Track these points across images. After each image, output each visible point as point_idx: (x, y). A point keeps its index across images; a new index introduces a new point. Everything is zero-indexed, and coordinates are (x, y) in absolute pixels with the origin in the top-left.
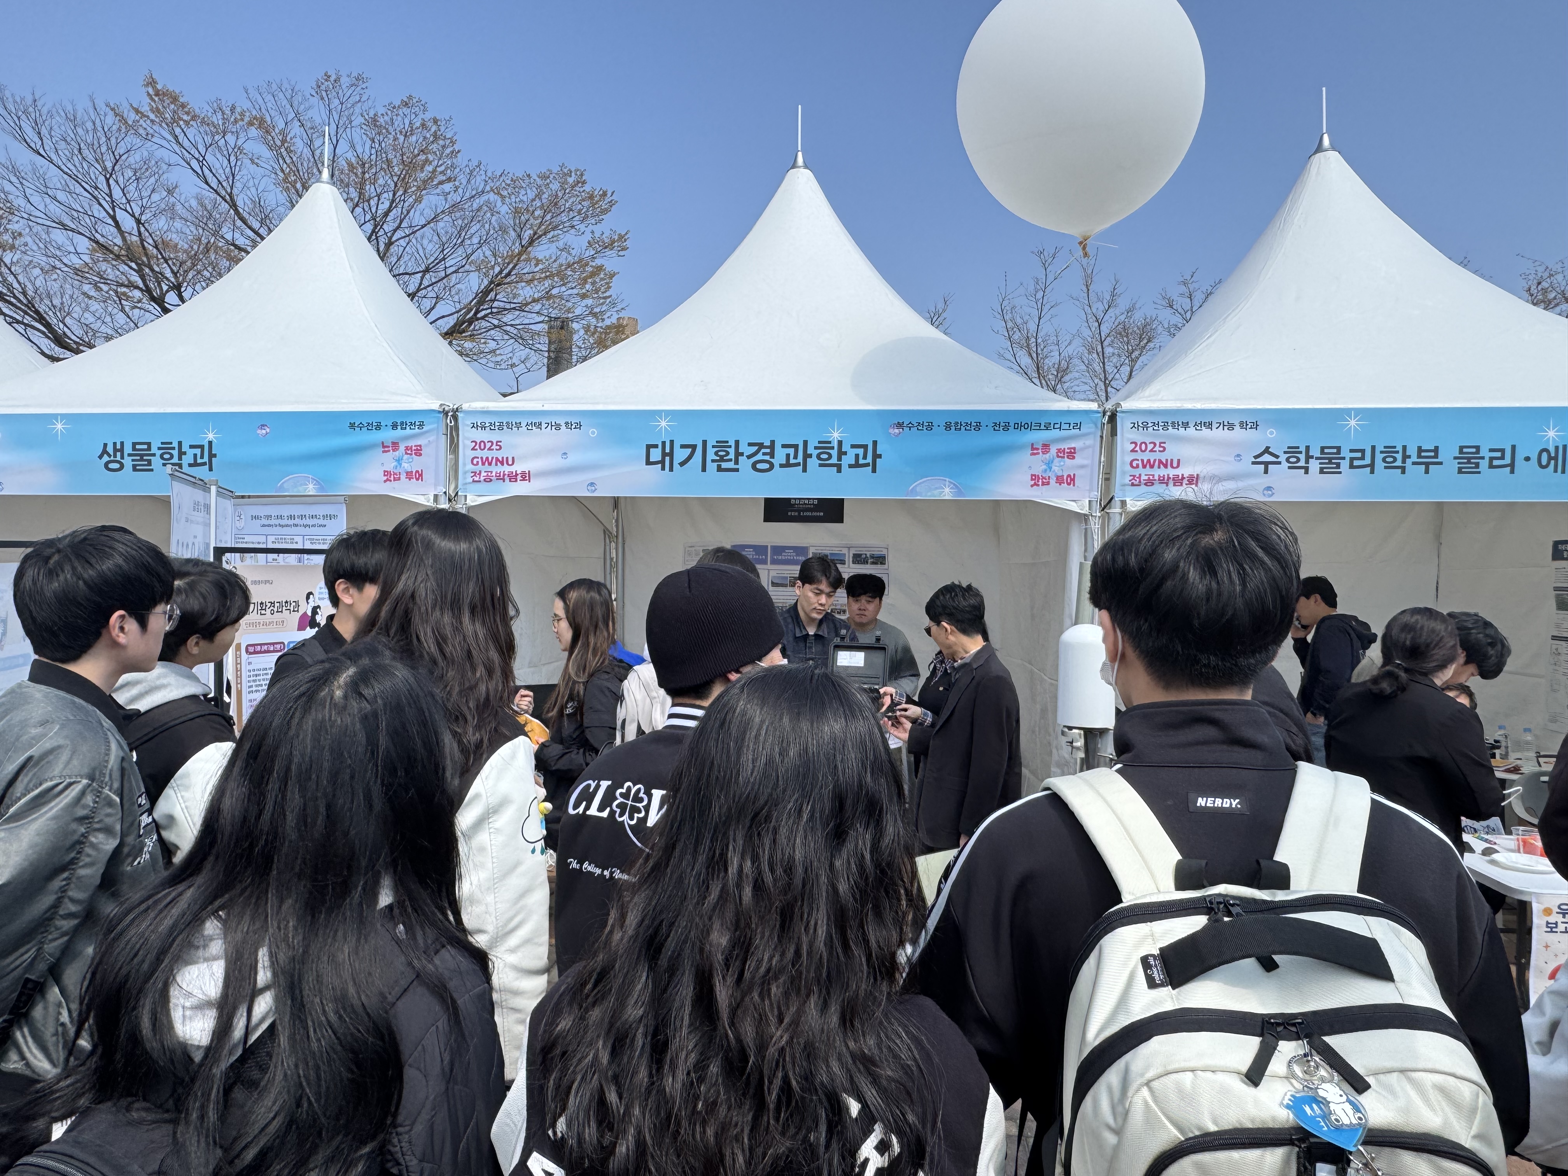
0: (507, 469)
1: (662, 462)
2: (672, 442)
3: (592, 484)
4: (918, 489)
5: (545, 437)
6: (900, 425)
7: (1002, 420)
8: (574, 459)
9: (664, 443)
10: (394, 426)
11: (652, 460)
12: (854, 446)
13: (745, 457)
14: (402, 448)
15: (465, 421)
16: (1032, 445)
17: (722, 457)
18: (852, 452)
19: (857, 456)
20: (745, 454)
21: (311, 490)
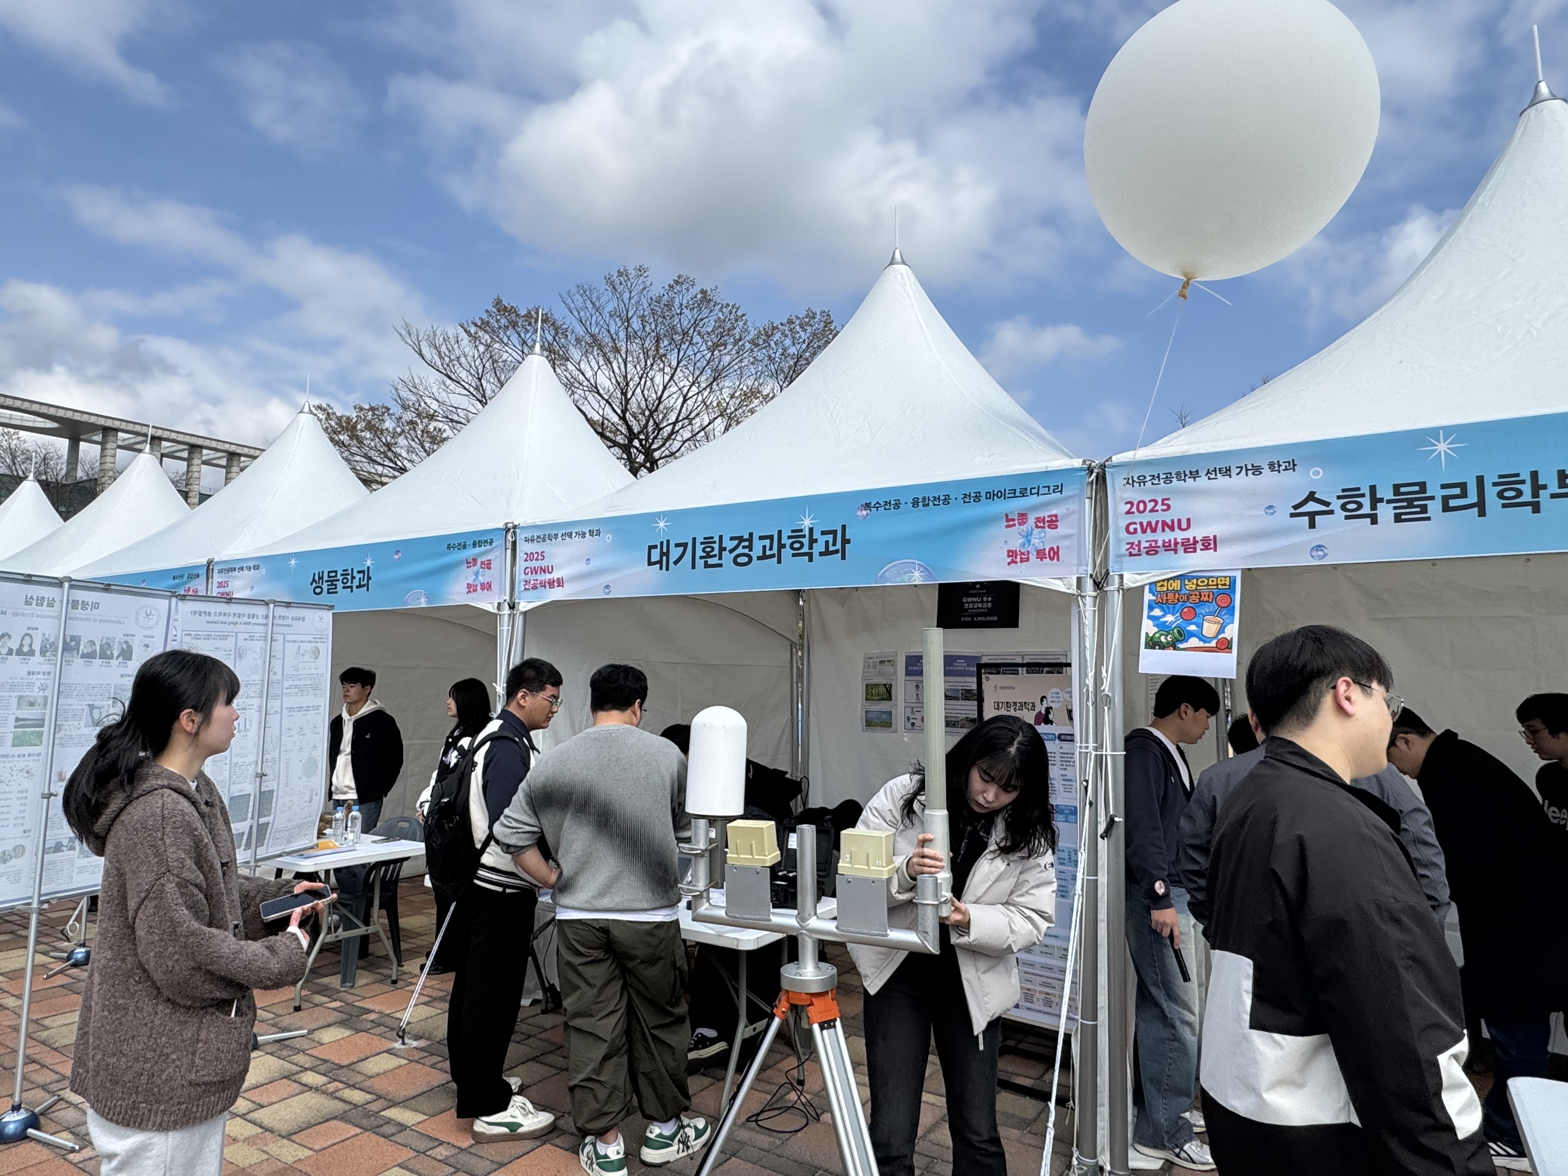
0: (548, 576)
1: (660, 562)
3: (607, 587)
4: (887, 574)
5: (576, 546)
6: (867, 506)
7: (972, 491)
8: (594, 564)
10: (474, 545)
11: (653, 560)
12: (824, 533)
13: (727, 552)
14: (479, 563)
15: (521, 536)
16: (1007, 515)
17: (708, 553)
18: (821, 540)
19: (827, 542)
20: (728, 549)
21: (423, 603)
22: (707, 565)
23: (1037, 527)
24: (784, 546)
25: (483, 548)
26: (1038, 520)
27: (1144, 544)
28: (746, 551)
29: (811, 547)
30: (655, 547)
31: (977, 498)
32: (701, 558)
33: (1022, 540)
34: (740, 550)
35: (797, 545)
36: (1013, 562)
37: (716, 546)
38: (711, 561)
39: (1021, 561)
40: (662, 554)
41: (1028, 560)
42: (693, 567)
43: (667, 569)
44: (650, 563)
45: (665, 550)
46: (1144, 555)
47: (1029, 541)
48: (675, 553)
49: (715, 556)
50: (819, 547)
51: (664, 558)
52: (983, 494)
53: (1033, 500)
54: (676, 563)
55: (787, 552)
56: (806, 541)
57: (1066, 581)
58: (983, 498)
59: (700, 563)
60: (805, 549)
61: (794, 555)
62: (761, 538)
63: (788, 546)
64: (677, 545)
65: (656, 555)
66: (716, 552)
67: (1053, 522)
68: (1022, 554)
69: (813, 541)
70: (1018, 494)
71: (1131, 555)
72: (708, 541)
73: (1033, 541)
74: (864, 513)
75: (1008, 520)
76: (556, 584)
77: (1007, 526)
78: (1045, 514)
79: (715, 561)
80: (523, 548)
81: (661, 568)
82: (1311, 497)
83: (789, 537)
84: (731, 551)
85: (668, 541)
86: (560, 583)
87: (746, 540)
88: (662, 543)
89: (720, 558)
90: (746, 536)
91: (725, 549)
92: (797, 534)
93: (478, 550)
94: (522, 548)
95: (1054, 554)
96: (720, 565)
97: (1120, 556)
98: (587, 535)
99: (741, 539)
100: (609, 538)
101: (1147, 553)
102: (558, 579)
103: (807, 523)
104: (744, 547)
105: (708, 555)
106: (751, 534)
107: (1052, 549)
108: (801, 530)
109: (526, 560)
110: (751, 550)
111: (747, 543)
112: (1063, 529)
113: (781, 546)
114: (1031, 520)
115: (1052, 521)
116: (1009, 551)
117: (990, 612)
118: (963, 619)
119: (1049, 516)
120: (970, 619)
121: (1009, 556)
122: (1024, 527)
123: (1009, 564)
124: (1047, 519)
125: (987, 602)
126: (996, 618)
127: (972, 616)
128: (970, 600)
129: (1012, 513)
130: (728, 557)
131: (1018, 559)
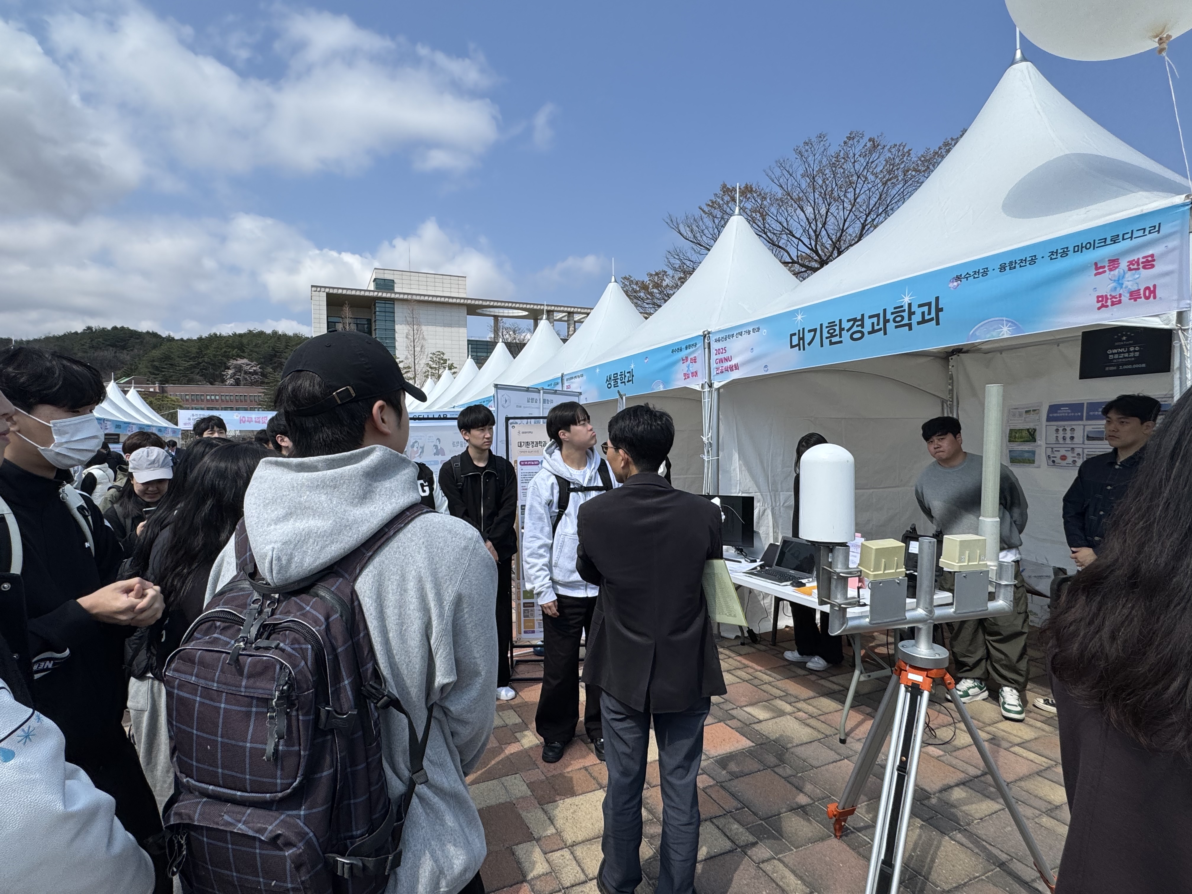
0: (729, 364)
1: (799, 345)
2: (803, 329)
3: (766, 366)
4: (977, 333)
5: (744, 341)
6: (958, 278)
7: (1059, 247)
8: (756, 352)
9: (799, 331)
10: (686, 348)
11: (793, 344)
12: (920, 306)
13: (845, 331)
14: (689, 359)
15: (713, 338)
16: (1096, 264)
17: (831, 334)
18: (919, 311)
19: (923, 313)
20: (846, 329)
21: (661, 388)
22: (831, 343)
23: (1130, 269)
24: (888, 321)
25: (691, 350)
26: (1131, 263)
28: (859, 328)
29: (910, 319)
30: (795, 334)
31: (1065, 253)
32: (827, 338)
33: (1113, 285)
34: (855, 329)
35: (898, 319)
36: (1103, 306)
37: (837, 328)
38: (834, 340)
39: (1113, 304)
40: (800, 339)
41: (1120, 302)
42: (822, 346)
43: (804, 349)
44: (792, 347)
45: (801, 336)
47: (1121, 284)
48: (808, 337)
49: (836, 335)
50: (917, 318)
51: (801, 341)
52: (1071, 249)
53: (1125, 245)
54: (809, 344)
55: (891, 326)
56: (906, 314)
57: (1164, 317)
58: (1071, 253)
59: (826, 342)
60: (906, 321)
61: (896, 327)
62: (870, 317)
63: (891, 321)
64: (810, 331)
65: (795, 340)
66: (837, 332)
67: (1149, 263)
68: (1114, 297)
69: (911, 313)
70: (1108, 242)
72: (831, 325)
73: (1126, 283)
74: (955, 284)
75: (1097, 268)
76: (734, 368)
77: (1096, 275)
78: (1140, 256)
79: (837, 339)
80: (715, 346)
81: (800, 349)
83: (892, 313)
84: (848, 330)
86: (736, 367)
87: (859, 320)
89: (841, 337)
91: (843, 329)
92: (898, 310)
93: (689, 351)
95: (1151, 292)
96: (841, 342)
98: (752, 332)
100: (765, 333)
102: (735, 365)
103: (906, 300)
105: (832, 336)
106: (863, 315)
107: (1148, 288)
108: (902, 307)
109: (716, 354)
110: (863, 327)
112: (1160, 267)
113: (886, 321)
114: (1124, 264)
115: (1148, 261)
116: (1098, 297)
117: (1137, 360)
118: (1107, 369)
119: (1143, 258)
120: (1115, 368)
121: (1098, 302)
122: (1116, 272)
123: (1099, 308)
124: (1141, 260)
125: (1135, 351)
126: (1144, 365)
127: (1118, 366)
128: (1115, 351)
129: (1102, 260)
130: (846, 335)
131: (1109, 303)
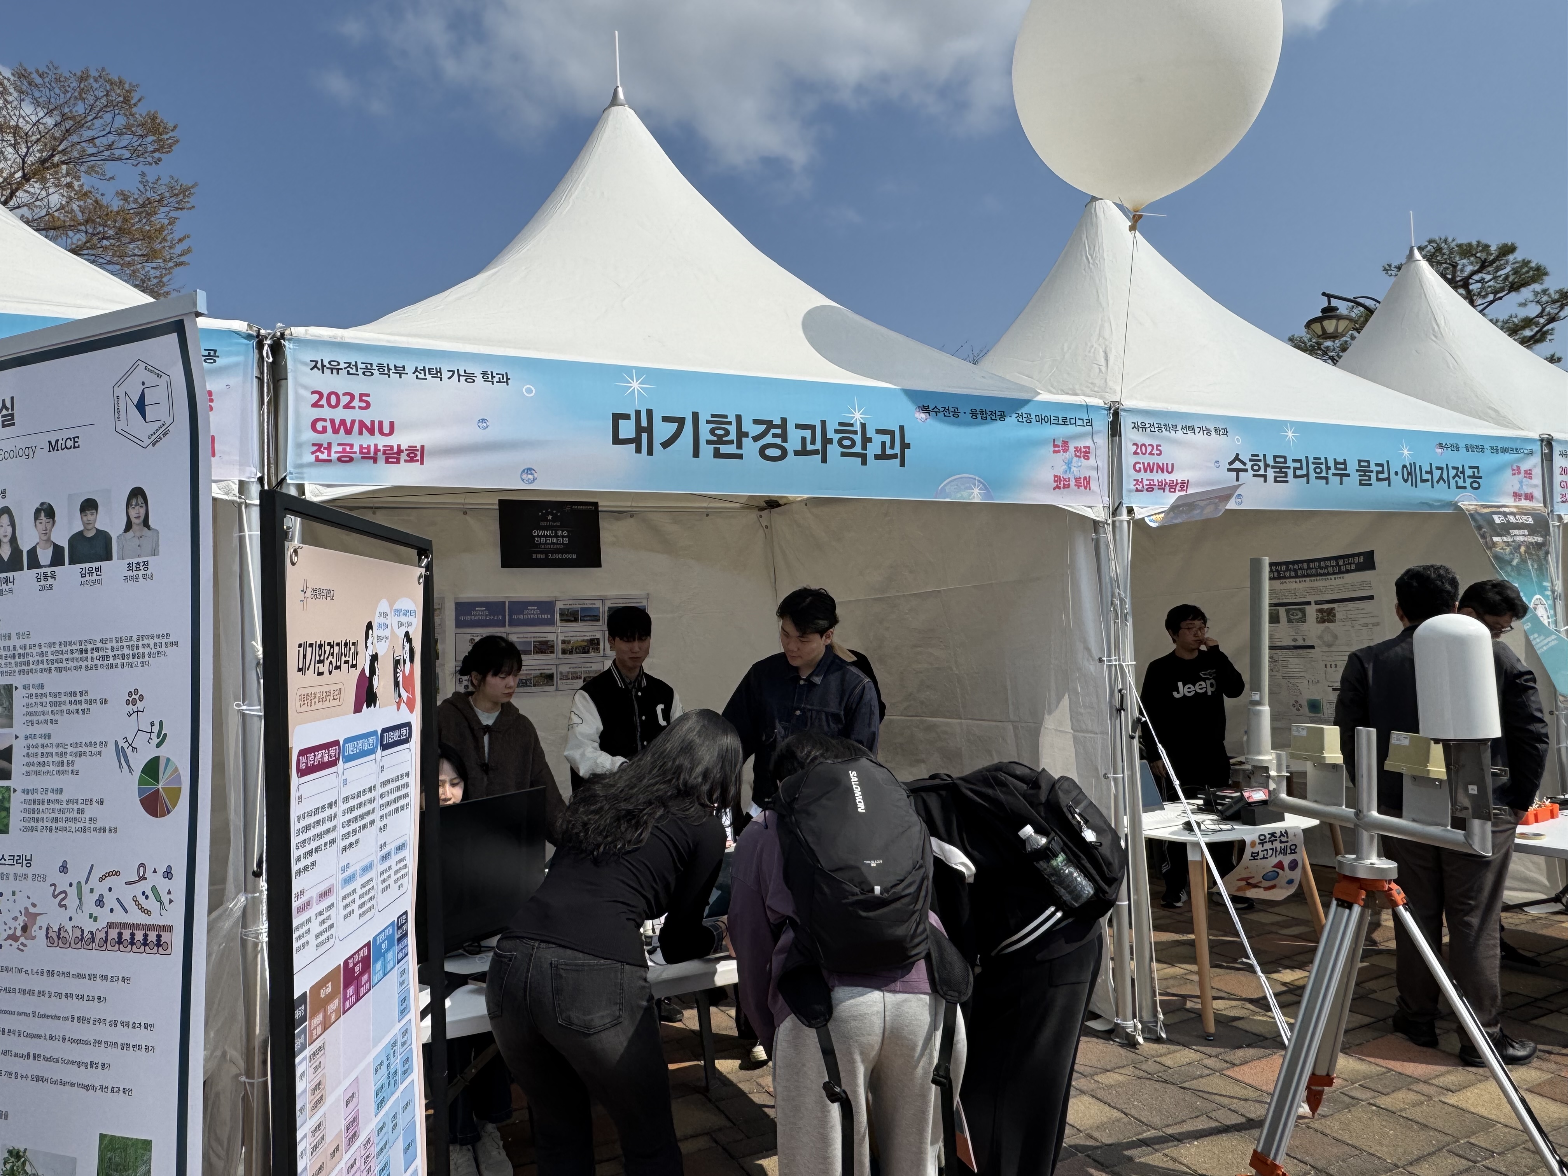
0: (380, 441)
1: (637, 441)
3: (529, 470)
4: (948, 488)
5: (448, 393)
6: (926, 408)
8: (499, 429)
11: (622, 436)
12: (879, 432)
13: (750, 439)
16: (1054, 440)
17: (720, 437)
18: (878, 439)
19: (884, 444)
20: (751, 435)
22: (717, 454)
23: (1076, 456)
24: (830, 441)
26: (1076, 449)
27: (1146, 482)
28: (778, 441)
29: (864, 447)
30: (627, 417)
31: (1029, 419)
32: (709, 442)
33: (1065, 467)
34: (768, 439)
35: (846, 443)
36: (1057, 487)
37: (733, 429)
38: (724, 449)
39: (1064, 487)
40: (639, 429)
41: (1068, 486)
42: (696, 454)
43: (650, 452)
44: (617, 440)
45: (644, 423)
46: (1145, 492)
47: (1070, 468)
48: (663, 431)
49: (731, 442)
50: (874, 449)
51: (644, 436)
52: (1034, 416)
53: (1070, 429)
54: (666, 445)
55: (834, 450)
56: (858, 438)
57: (1095, 509)
58: (1033, 420)
59: (707, 450)
60: (858, 449)
61: (843, 454)
62: (799, 426)
63: (835, 441)
64: (666, 419)
65: (627, 429)
66: (733, 436)
68: (1065, 480)
69: (866, 440)
70: (1060, 422)
71: (1137, 490)
72: (719, 420)
73: (1073, 469)
74: (923, 415)
75: (1055, 446)
76: (404, 456)
77: (1055, 452)
78: (1081, 444)
79: (731, 449)
81: (638, 450)
82: (1237, 458)
83: (837, 431)
84: (756, 439)
85: (650, 412)
86: (416, 455)
87: (777, 427)
88: (638, 413)
89: (740, 446)
90: (777, 422)
91: (746, 435)
92: (845, 428)
94: (305, 380)
95: (1087, 483)
96: (740, 457)
97: (1130, 491)
98: (479, 379)
99: (769, 424)
100: (529, 391)
101: (1147, 490)
102: (410, 448)
103: (857, 418)
104: (775, 436)
105: (720, 440)
106: (784, 420)
107: (1085, 478)
108: (851, 425)
109: (315, 405)
110: (785, 440)
111: (779, 431)
112: (1092, 460)
113: (826, 441)
114: (1072, 449)
115: (1085, 452)
116: (1055, 476)
117: (566, 549)
118: (534, 556)
119: (1084, 447)
120: (543, 556)
121: (1055, 481)
123: (1054, 489)
124: (1083, 450)
125: (563, 537)
126: (574, 556)
127: (546, 553)
128: (541, 533)
129: (1059, 438)
130: (750, 448)
131: (1062, 486)
